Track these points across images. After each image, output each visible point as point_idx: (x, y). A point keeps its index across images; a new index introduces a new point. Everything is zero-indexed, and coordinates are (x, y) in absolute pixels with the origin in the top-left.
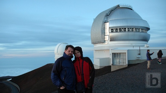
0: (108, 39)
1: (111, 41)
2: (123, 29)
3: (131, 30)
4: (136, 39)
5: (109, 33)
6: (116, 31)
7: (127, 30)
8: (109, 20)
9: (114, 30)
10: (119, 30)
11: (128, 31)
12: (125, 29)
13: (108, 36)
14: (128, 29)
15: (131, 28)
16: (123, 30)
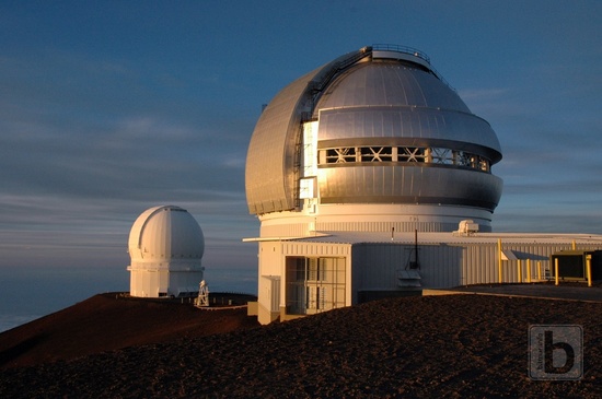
0: (311, 196)
1: (324, 201)
2: (376, 150)
3: (412, 156)
4: (433, 194)
5: (319, 167)
6: (347, 159)
7: (394, 155)
8: (319, 111)
9: (341, 157)
10: (358, 157)
11: (400, 159)
12: (388, 150)
13: (312, 180)
14: (400, 151)
15: (412, 150)
16: (376, 155)
